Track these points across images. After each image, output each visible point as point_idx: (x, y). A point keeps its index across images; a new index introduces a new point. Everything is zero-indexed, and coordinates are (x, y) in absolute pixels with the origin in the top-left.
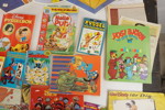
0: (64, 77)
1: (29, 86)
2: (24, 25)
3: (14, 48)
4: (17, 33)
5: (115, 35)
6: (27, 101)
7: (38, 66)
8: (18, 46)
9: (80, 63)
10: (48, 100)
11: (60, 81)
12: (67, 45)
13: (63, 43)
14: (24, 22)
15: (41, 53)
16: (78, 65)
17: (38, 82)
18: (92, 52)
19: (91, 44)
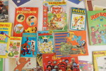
0: (64, 46)
1: (41, 55)
2: (31, 14)
3: (26, 31)
4: (27, 20)
5: (93, 17)
6: (41, 64)
7: (46, 41)
8: (29, 29)
9: (73, 36)
10: (55, 62)
11: (62, 49)
12: (63, 26)
13: (60, 24)
14: (31, 12)
15: (46, 32)
16: (72, 37)
17: (47, 52)
18: (80, 29)
19: (78, 24)
